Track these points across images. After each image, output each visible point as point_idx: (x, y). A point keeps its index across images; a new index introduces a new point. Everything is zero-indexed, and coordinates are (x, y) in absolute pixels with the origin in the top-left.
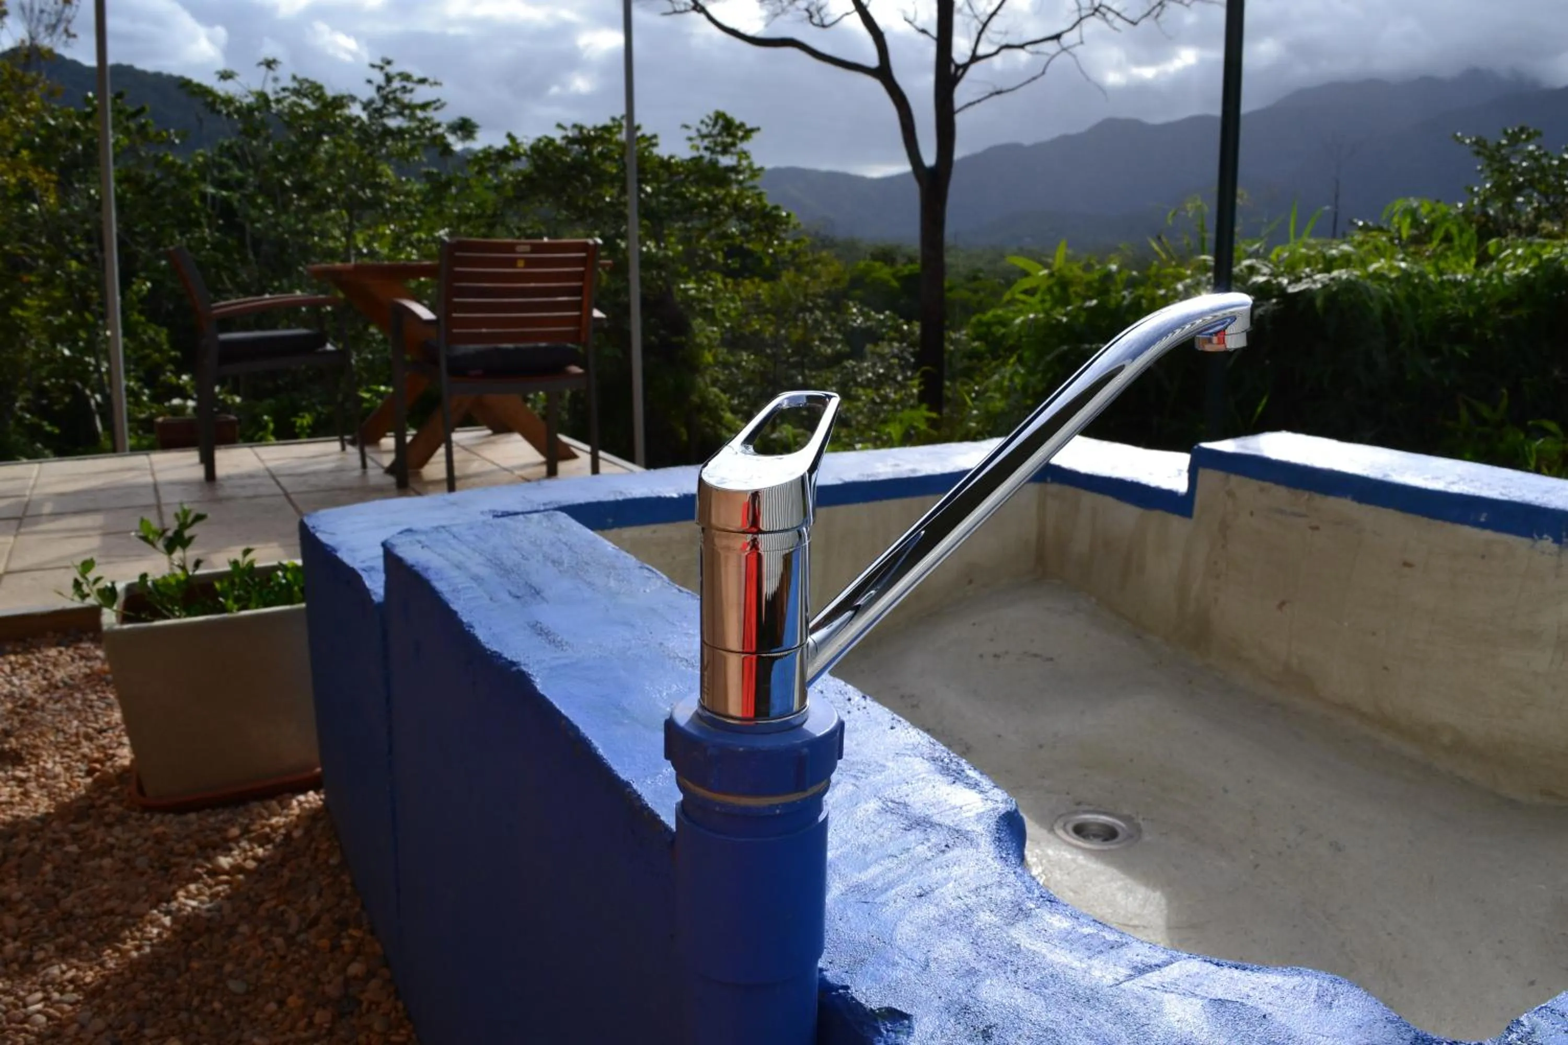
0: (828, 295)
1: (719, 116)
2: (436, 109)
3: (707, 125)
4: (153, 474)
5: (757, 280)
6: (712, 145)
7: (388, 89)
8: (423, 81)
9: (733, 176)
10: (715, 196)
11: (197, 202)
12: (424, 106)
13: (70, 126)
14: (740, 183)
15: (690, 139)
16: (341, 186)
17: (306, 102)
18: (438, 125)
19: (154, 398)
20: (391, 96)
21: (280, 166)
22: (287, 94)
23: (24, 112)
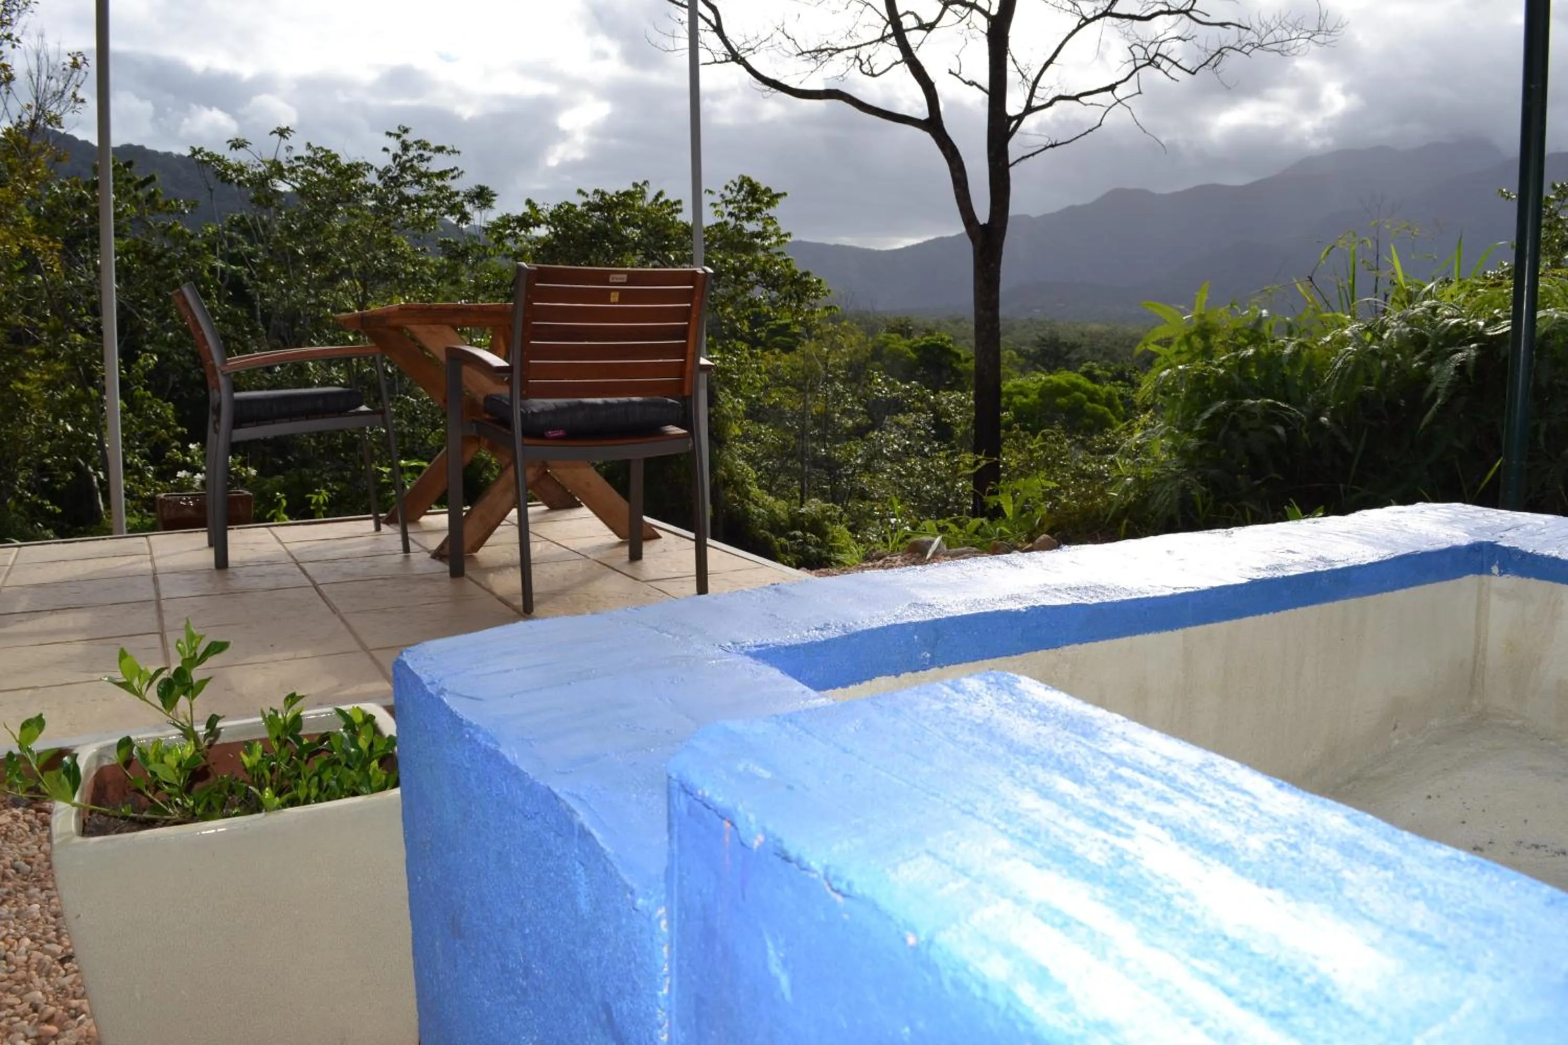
0: (850, 366)
1: (745, 180)
2: (453, 178)
3: (732, 191)
4: (152, 560)
5: (777, 351)
6: (736, 211)
7: (405, 158)
8: (440, 149)
9: (758, 241)
10: (742, 263)
11: (206, 274)
12: (442, 175)
13: (77, 194)
14: (765, 249)
15: (714, 205)
16: (355, 256)
17: (320, 171)
18: (457, 194)
19: (160, 475)
20: (408, 165)
21: (292, 235)
22: (301, 163)
23: (29, 178)
